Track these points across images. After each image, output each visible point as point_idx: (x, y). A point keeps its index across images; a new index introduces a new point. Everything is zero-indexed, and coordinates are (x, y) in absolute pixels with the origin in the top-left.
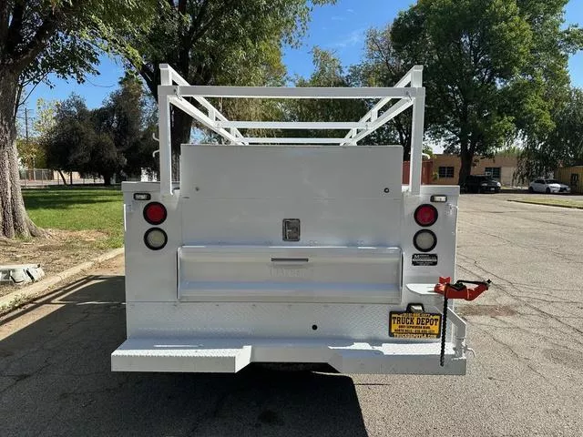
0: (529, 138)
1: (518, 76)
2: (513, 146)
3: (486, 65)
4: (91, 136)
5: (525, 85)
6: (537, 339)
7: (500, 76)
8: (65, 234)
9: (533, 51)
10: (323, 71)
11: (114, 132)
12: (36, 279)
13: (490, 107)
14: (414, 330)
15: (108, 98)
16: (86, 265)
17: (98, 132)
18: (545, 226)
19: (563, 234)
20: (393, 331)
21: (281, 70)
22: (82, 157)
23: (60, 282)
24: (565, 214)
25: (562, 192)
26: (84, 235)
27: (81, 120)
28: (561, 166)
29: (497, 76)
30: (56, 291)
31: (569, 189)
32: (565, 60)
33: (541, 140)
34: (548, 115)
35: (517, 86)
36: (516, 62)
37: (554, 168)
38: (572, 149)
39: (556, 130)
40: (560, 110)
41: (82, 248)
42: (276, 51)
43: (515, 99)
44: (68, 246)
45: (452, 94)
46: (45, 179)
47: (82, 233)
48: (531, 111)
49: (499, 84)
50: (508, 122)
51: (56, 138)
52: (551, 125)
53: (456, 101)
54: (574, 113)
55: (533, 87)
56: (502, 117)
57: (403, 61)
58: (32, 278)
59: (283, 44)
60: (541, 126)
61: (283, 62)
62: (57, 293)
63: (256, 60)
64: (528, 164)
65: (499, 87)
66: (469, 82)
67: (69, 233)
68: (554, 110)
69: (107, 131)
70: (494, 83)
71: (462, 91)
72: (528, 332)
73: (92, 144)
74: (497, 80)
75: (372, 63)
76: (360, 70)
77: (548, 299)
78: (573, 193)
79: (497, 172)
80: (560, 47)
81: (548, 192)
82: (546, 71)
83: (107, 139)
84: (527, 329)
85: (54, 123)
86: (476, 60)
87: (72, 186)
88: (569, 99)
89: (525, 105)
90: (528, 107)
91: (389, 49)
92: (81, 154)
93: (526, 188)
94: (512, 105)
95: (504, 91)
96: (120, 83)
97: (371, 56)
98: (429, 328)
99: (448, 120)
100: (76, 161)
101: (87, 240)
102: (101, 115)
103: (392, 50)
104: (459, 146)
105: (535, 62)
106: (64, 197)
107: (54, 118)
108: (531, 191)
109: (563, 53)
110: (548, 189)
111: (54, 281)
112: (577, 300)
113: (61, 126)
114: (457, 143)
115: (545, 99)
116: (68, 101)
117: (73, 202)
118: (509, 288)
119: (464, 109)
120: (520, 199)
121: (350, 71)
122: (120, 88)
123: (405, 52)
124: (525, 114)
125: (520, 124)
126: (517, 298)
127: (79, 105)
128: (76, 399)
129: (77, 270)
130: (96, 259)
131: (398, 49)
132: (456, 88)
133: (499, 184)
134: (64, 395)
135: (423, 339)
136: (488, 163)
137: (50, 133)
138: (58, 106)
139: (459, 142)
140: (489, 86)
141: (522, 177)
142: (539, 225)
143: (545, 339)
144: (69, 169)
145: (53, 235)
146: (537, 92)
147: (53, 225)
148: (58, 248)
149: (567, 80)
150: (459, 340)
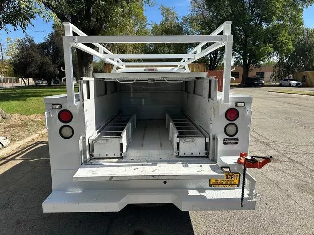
0: (280, 56)
1: (275, 22)
2: (271, 60)
3: (258, 15)
4: (38, 58)
5: (279, 26)
6: (291, 177)
7: (265, 22)
8: (23, 117)
9: (284, 6)
10: (167, 19)
11: (51, 56)
12: (5, 146)
13: (260, 39)
14: (224, 182)
15: (47, 37)
16: (35, 136)
17: (42, 56)
18: (290, 106)
19: (300, 111)
20: (212, 183)
21: (144, 19)
22: (34, 70)
23: (19, 147)
24: (300, 98)
25: (297, 86)
26: (34, 117)
27: (32, 49)
28: (297, 71)
29: (264, 22)
30: (17, 152)
31: (301, 84)
32: (301, 12)
33: (287, 57)
34: (291, 43)
35: (274, 27)
36: (274, 13)
37: (293, 73)
38: (304, 62)
39: (295, 52)
40: (297, 40)
41: (32, 126)
42: (141, 8)
43: (273, 35)
44: (25, 125)
45: (239, 32)
46: (14, 83)
47: (33, 116)
48: (282, 41)
49: (265, 26)
50: (269, 47)
51: (19, 60)
52: (292, 48)
53: (241, 36)
54: (305, 42)
55: (283, 27)
56: (266, 45)
57: (211, 13)
58: (3, 145)
59: (144, 4)
60: (287, 49)
61: (144, 15)
62: (18, 154)
63: (129, 14)
64: (279, 71)
65: (265, 28)
66: (249, 25)
67: (25, 116)
68: (294, 40)
69: (47, 56)
70: (262, 26)
71: (245, 31)
72: (285, 173)
73: (39, 63)
74: (264, 23)
75: (194, 14)
76: (188, 19)
77: (295, 151)
78: (304, 86)
79: (262, 75)
80: (299, 4)
81: (290, 86)
82: (290, 18)
83: (47, 59)
84: (284, 171)
85: (17, 51)
86: (252, 13)
87: (29, 87)
88: (302, 34)
89: (279, 38)
90: (280, 39)
91: (204, 6)
92: (33, 68)
93: (278, 84)
94: (271, 37)
95: (268, 30)
96: (53, 27)
97: (194, 11)
98: (233, 181)
99: (236, 46)
100: (30, 73)
101: (35, 120)
102: (43, 46)
103: (206, 7)
104: (242, 61)
105: (285, 13)
106: (24, 93)
107: (17, 48)
108: (281, 85)
109: (300, 8)
110: (290, 84)
111: (15, 146)
112: (311, 152)
113: (21, 53)
114: (241, 59)
115: (290, 34)
116: (24, 39)
117: (29, 97)
118: (273, 145)
119: (246, 40)
120: (275, 90)
121: (182, 19)
122: (53, 30)
123: (213, 8)
124: (279, 43)
125: (275, 49)
126: (277, 151)
127: (31, 41)
128: (25, 225)
129: (29, 139)
130: (40, 132)
131: (209, 6)
132: (241, 28)
133: (264, 82)
134: (18, 223)
135: (229, 187)
136: (258, 70)
137: (15, 57)
138: (19, 41)
139: (242, 59)
140: (259, 27)
141: (275, 77)
142: (286, 105)
143: (295, 177)
144: (27, 77)
145: (16, 118)
146: (285, 30)
147: (16, 112)
148: (18, 126)
149: (302, 23)
150: (251, 190)
